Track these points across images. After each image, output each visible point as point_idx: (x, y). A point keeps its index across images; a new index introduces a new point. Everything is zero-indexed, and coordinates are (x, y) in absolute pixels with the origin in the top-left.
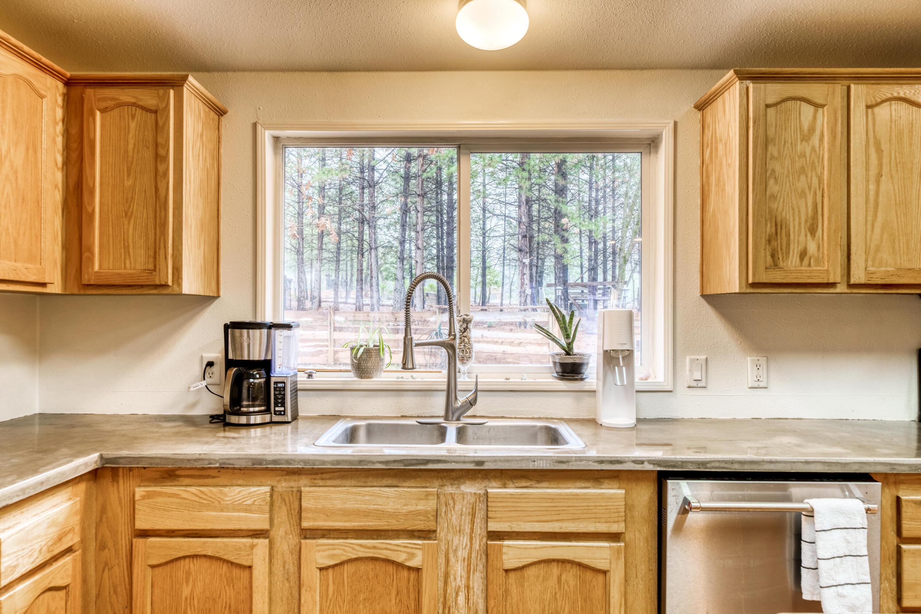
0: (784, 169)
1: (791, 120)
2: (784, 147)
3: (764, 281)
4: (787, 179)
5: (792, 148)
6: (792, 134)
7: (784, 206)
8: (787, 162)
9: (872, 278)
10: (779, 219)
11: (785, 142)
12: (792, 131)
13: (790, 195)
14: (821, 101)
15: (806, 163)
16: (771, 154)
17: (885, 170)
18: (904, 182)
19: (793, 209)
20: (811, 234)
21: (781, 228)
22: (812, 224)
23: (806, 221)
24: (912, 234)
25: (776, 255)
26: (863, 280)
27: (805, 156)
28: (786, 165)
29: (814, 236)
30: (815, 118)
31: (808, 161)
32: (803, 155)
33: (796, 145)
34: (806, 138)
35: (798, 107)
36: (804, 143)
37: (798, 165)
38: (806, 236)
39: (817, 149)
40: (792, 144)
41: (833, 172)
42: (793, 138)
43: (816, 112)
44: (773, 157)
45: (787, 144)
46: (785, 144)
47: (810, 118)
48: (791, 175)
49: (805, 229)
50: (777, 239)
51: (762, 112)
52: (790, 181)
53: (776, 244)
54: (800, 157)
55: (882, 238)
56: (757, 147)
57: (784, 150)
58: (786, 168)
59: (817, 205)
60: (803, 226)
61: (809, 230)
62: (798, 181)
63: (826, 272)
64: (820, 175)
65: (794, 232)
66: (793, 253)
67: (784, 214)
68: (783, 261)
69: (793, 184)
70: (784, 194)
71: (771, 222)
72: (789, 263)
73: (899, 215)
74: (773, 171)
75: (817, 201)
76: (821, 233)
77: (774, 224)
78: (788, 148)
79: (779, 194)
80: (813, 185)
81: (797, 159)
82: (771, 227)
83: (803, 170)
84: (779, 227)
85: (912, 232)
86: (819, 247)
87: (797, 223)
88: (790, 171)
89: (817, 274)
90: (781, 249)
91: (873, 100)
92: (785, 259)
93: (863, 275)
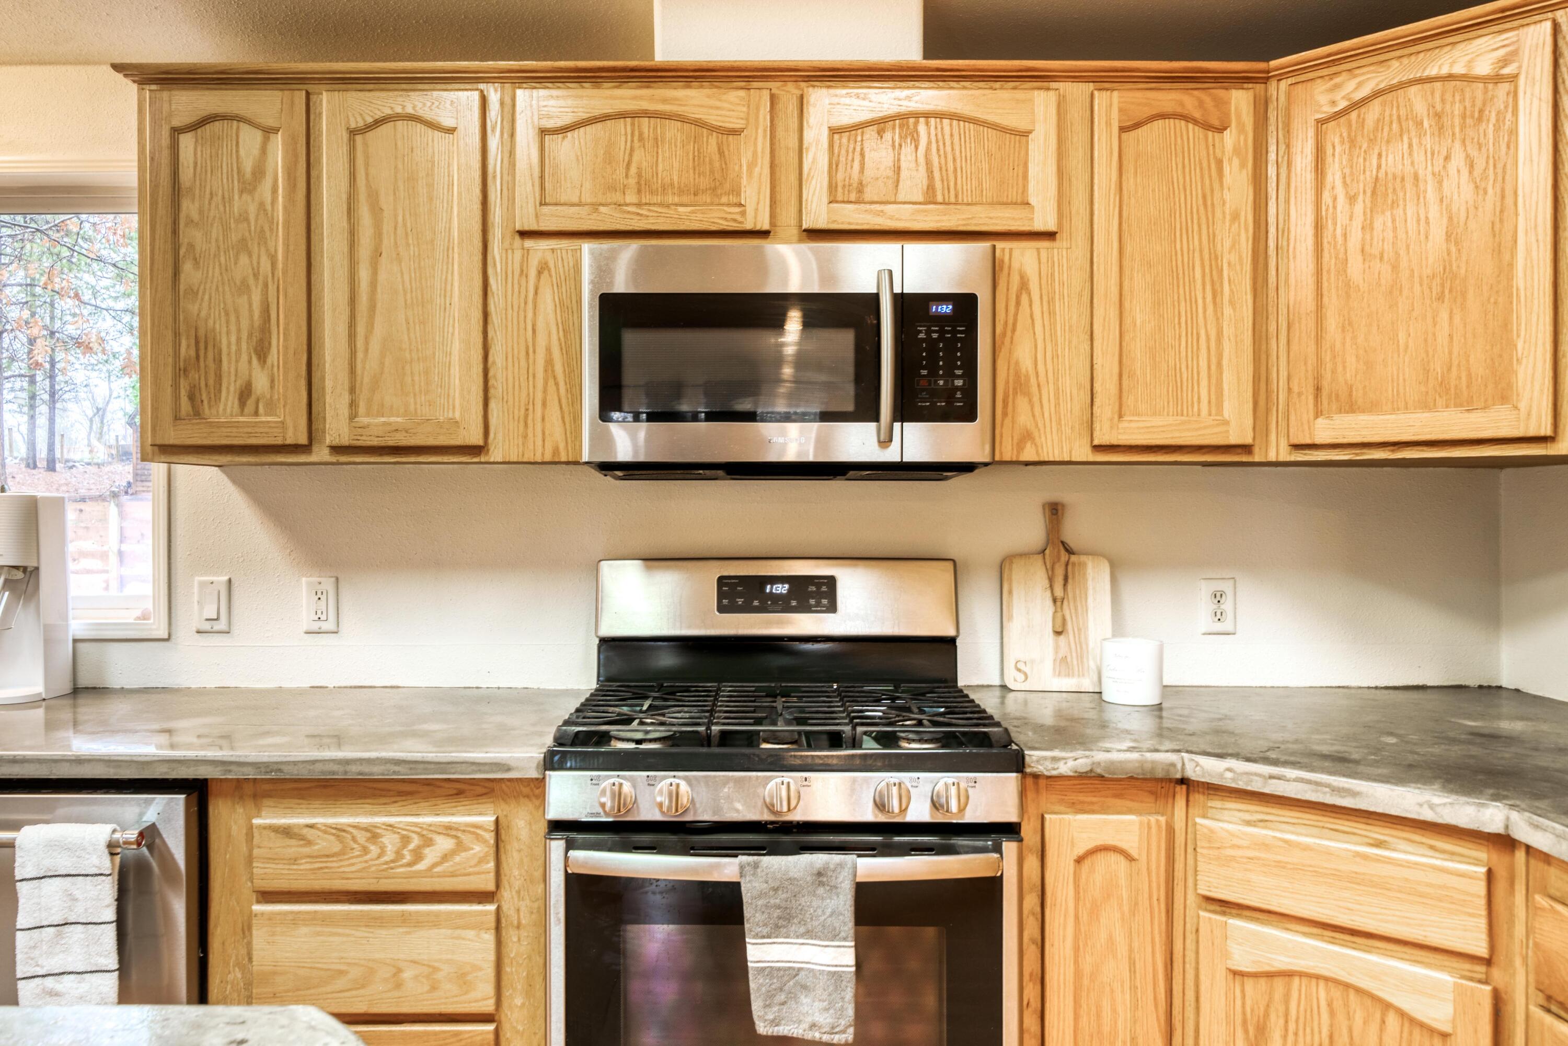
0: (210, 242)
1: (222, 154)
2: (210, 204)
3: (172, 442)
4: (217, 260)
5: (225, 206)
6: (225, 180)
7: (210, 308)
8: (216, 231)
9: (361, 435)
10: (202, 333)
11: (211, 194)
12: (225, 176)
13: (220, 289)
14: (271, 122)
15: (250, 231)
16: (188, 216)
17: (387, 243)
18: (419, 263)
19: (227, 314)
20: (259, 358)
21: (206, 348)
22: (261, 340)
23: (250, 335)
24: (434, 358)
25: (197, 395)
26: (347, 438)
27: (247, 220)
28: (214, 235)
29: (265, 362)
30: (264, 151)
31: (253, 228)
32: (244, 218)
33: (231, 199)
34: (249, 186)
35: (234, 131)
36: (245, 196)
37: (234, 237)
38: (250, 362)
39: (269, 207)
40: (223, 198)
41: (291, 248)
42: (226, 187)
43: (266, 141)
44: (190, 222)
45: (215, 199)
46: (211, 198)
47: (256, 152)
48: (222, 253)
49: (248, 348)
50: (199, 367)
51: (165, 140)
52: (220, 264)
53: (197, 376)
54: (237, 221)
55: (382, 364)
56: (157, 203)
57: (209, 210)
58: (213, 241)
59: (268, 305)
60: (244, 346)
61: (256, 350)
62: (236, 264)
63: (281, 425)
64: (273, 253)
65: (229, 354)
66: (228, 392)
67: (211, 322)
68: (210, 407)
69: (226, 270)
70: (210, 288)
71: (188, 338)
72: (221, 409)
73: (411, 322)
74: (191, 246)
75: (270, 300)
76: (276, 356)
77: (193, 342)
78: (217, 207)
79: (202, 287)
80: (261, 270)
81: (233, 226)
82: (188, 346)
83: (243, 246)
84: (202, 346)
85: (434, 354)
86: (272, 381)
87: (233, 339)
88: (222, 246)
89: (266, 430)
90: (206, 385)
91: (359, 119)
92: (213, 403)
93: (346, 430)
